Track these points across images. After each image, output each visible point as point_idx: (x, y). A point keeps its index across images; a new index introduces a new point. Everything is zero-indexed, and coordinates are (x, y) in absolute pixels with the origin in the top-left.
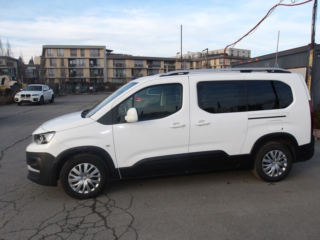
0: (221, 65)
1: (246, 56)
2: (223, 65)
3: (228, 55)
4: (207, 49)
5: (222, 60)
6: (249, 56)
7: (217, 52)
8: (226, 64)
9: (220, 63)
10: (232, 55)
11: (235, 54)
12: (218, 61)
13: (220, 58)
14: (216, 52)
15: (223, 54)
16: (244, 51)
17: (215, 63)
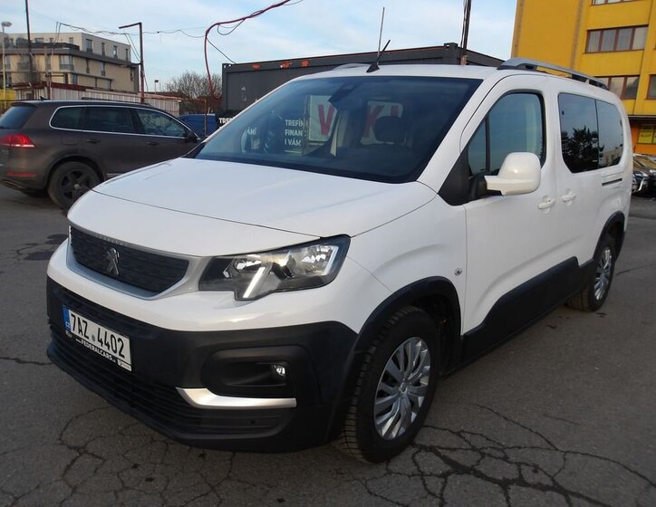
0: (63, 71)
1: (122, 57)
2: (69, 71)
3: (81, 49)
4: (140, 24)
5: (66, 60)
6: (127, 58)
7: (51, 39)
8: (76, 71)
9: (61, 66)
10: (90, 50)
11: (97, 50)
12: (55, 61)
13: (60, 55)
14: (48, 38)
15: (67, 45)
16: (116, 46)
17: (49, 66)
